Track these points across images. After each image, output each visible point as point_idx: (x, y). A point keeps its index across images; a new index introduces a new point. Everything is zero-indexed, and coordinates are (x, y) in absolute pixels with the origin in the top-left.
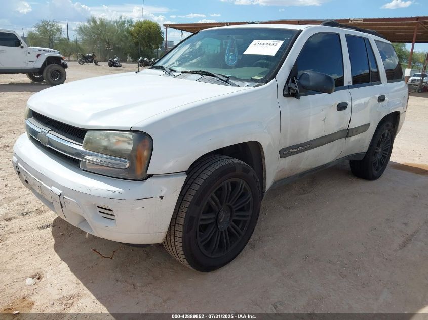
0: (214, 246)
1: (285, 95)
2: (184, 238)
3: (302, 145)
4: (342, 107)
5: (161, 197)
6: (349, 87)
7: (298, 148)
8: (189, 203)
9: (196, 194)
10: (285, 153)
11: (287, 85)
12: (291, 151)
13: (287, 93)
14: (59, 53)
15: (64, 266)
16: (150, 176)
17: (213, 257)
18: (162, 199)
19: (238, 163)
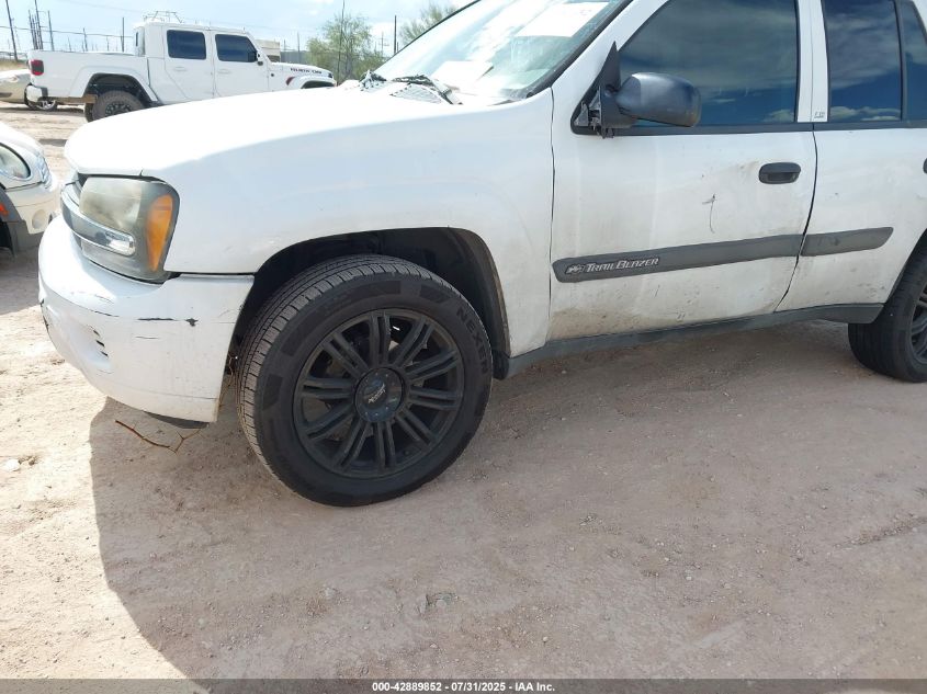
0: (347, 451)
1: (577, 130)
2: (257, 417)
3: (630, 257)
4: (777, 174)
5: (192, 322)
6: (812, 127)
7: (616, 262)
8: (269, 346)
9: (285, 328)
10: (570, 270)
11: (584, 107)
12: (591, 267)
13: (585, 123)
14: (330, 76)
15: (86, 452)
16: (176, 275)
17: (346, 474)
18: (193, 325)
19: (410, 276)
